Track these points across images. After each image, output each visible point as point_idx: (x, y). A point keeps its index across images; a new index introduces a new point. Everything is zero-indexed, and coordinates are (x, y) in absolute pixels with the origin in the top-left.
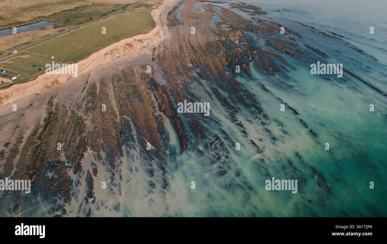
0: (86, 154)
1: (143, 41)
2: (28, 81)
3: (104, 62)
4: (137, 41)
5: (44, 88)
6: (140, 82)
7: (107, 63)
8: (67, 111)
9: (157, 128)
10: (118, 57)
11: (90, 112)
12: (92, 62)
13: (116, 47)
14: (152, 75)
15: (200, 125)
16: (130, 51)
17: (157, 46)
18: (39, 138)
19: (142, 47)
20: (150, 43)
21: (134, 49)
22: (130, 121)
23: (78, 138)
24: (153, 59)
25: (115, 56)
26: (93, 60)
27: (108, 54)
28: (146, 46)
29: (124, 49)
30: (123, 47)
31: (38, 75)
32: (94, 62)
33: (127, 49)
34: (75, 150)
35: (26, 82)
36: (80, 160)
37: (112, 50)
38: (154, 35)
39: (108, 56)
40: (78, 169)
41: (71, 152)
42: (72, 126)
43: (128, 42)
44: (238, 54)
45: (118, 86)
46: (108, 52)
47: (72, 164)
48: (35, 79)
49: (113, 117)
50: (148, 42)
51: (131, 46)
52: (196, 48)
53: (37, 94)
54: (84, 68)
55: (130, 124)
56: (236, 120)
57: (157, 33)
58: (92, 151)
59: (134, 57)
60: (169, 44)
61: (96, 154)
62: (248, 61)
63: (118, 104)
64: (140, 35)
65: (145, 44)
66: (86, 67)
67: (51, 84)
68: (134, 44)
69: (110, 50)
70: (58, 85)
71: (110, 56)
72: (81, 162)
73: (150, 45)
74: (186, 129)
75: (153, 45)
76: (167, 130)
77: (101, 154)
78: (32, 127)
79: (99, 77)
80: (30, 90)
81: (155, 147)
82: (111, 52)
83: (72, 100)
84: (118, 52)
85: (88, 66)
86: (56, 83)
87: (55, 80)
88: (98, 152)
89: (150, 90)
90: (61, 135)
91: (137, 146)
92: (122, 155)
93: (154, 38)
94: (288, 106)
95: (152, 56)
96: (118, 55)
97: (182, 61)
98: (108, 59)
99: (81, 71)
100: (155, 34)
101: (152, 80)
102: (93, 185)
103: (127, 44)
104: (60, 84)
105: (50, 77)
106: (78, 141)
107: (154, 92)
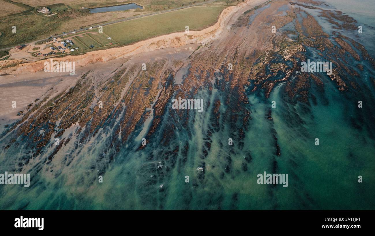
0: (73, 125)
1: (193, 37)
2: (79, 55)
3: (148, 51)
4: (187, 37)
5: (90, 62)
6: (160, 76)
7: (150, 52)
8: (90, 86)
9: (137, 122)
10: (163, 48)
11: (103, 92)
12: (136, 49)
13: (165, 39)
14: (176, 72)
15: (173, 132)
16: (176, 45)
17: (204, 45)
18: (56, 102)
19: (190, 42)
20: (198, 41)
21: (180, 44)
22: (124, 109)
23: (79, 110)
24: (190, 57)
25: (160, 47)
26: (138, 47)
27: (154, 44)
28: (193, 42)
29: (171, 42)
30: (172, 40)
31: (88, 51)
32: (138, 49)
33: (174, 42)
34: (70, 119)
35: (77, 55)
36: (66, 128)
37: (160, 41)
38: (207, 34)
39: (153, 45)
40: (59, 135)
41: (66, 120)
42: (83, 99)
43: (178, 36)
44: (276, 71)
45: (141, 75)
46: (155, 42)
47: (60, 129)
48: (83, 54)
49: (115, 101)
50: (197, 40)
51: (179, 40)
52: (239, 54)
53: (82, 66)
54: (127, 53)
55: (121, 111)
56: (209, 139)
57: (212, 32)
58: (78, 124)
59: (176, 51)
60: (216, 45)
61: (79, 127)
62: (280, 80)
63: (128, 91)
64: (192, 31)
65: (194, 40)
66: (129, 52)
67: (96, 60)
68: (182, 39)
69: (158, 40)
70: (100, 63)
71: (155, 46)
72: (65, 130)
73: (199, 42)
74: (159, 131)
75: (202, 43)
76: (143, 127)
77: (82, 129)
78: (59, 92)
79: (134, 63)
80: (78, 62)
81: (121, 138)
82: (158, 43)
83: (100, 78)
84: (165, 44)
85: (131, 51)
86: (100, 61)
87: (100, 58)
88: (82, 127)
89: (161, 86)
90: (71, 104)
91: (110, 132)
92: (94, 136)
93: (205, 36)
94: (276, 142)
95: (192, 53)
96: (163, 47)
97: (214, 65)
98: (153, 48)
99: (124, 54)
100: (209, 33)
101: (172, 76)
102: (58, 150)
103: (177, 38)
104: (102, 61)
105: (97, 54)
106: (77, 113)
107: (163, 89)
